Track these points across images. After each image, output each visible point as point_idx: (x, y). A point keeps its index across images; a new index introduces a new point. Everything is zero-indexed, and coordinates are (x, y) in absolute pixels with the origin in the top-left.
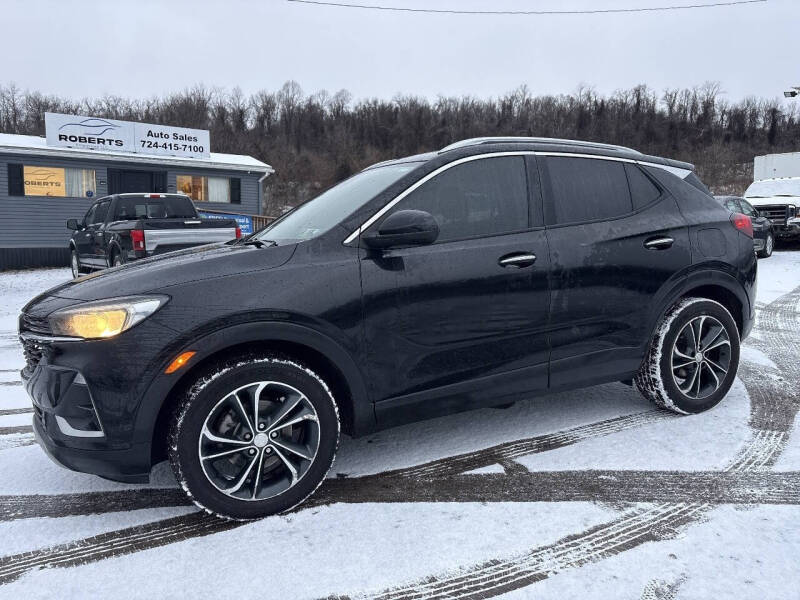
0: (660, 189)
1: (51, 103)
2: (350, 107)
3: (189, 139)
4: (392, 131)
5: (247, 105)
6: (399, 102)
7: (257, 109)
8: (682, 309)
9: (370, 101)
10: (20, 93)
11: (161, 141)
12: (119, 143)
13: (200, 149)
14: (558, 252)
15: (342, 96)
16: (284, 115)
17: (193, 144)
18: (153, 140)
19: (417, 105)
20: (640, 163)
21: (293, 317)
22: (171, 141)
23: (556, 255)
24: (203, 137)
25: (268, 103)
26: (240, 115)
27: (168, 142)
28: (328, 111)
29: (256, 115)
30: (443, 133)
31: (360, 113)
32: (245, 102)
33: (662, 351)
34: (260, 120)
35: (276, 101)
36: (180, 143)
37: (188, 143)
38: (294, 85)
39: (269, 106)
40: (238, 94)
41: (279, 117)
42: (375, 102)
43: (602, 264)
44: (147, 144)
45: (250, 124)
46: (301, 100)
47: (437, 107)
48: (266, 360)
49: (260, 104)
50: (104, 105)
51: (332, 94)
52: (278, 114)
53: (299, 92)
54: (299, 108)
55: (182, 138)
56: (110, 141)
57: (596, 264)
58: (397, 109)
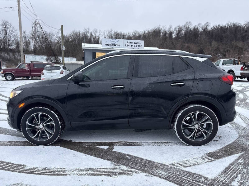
0: (188, 65)
1: (120, 34)
2: (209, 28)
3: (138, 43)
4: (224, 35)
5: (173, 30)
6: (228, 25)
7: (177, 31)
8: (188, 108)
9: (217, 26)
10: (113, 31)
11: (130, 44)
12: (119, 46)
13: (141, 46)
14: (133, 85)
15: (207, 24)
16: (185, 33)
17: (139, 45)
18: (128, 44)
19: (236, 25)
20: (181, 56)
21: (47, 98)
22: (133, 44)
23: (132, 86)
24: (142, 42)
25: (180, 29)
26: (171, 33)
27: (132, 44)
28: (201, 30)
29: (176, 33)
30: (246, 35)
31: (212, 30)
32: (173, 29)
33: (177, 121)
34: (177, 34)
35: (183, 28)
36: (135, 45)
37: (138, 45)
38: (190, 22)
39: (180, 30)
40: (171, 27)
41: (184, 33)
42: (219, 26)
43: (151, 90)
44: (126, 45)
45: (174, 36)
46: (192, 27)
47: (244, 26)
48: (42, 107)
49: (177, 30)
50: (133, 33)
51: (203, 24)
52: (183, 33)
53: (191, 25)
54: (190, 30)
55: (136, 43)
56: (117, 45)
57: (148, 90)
58: (228, 27)
